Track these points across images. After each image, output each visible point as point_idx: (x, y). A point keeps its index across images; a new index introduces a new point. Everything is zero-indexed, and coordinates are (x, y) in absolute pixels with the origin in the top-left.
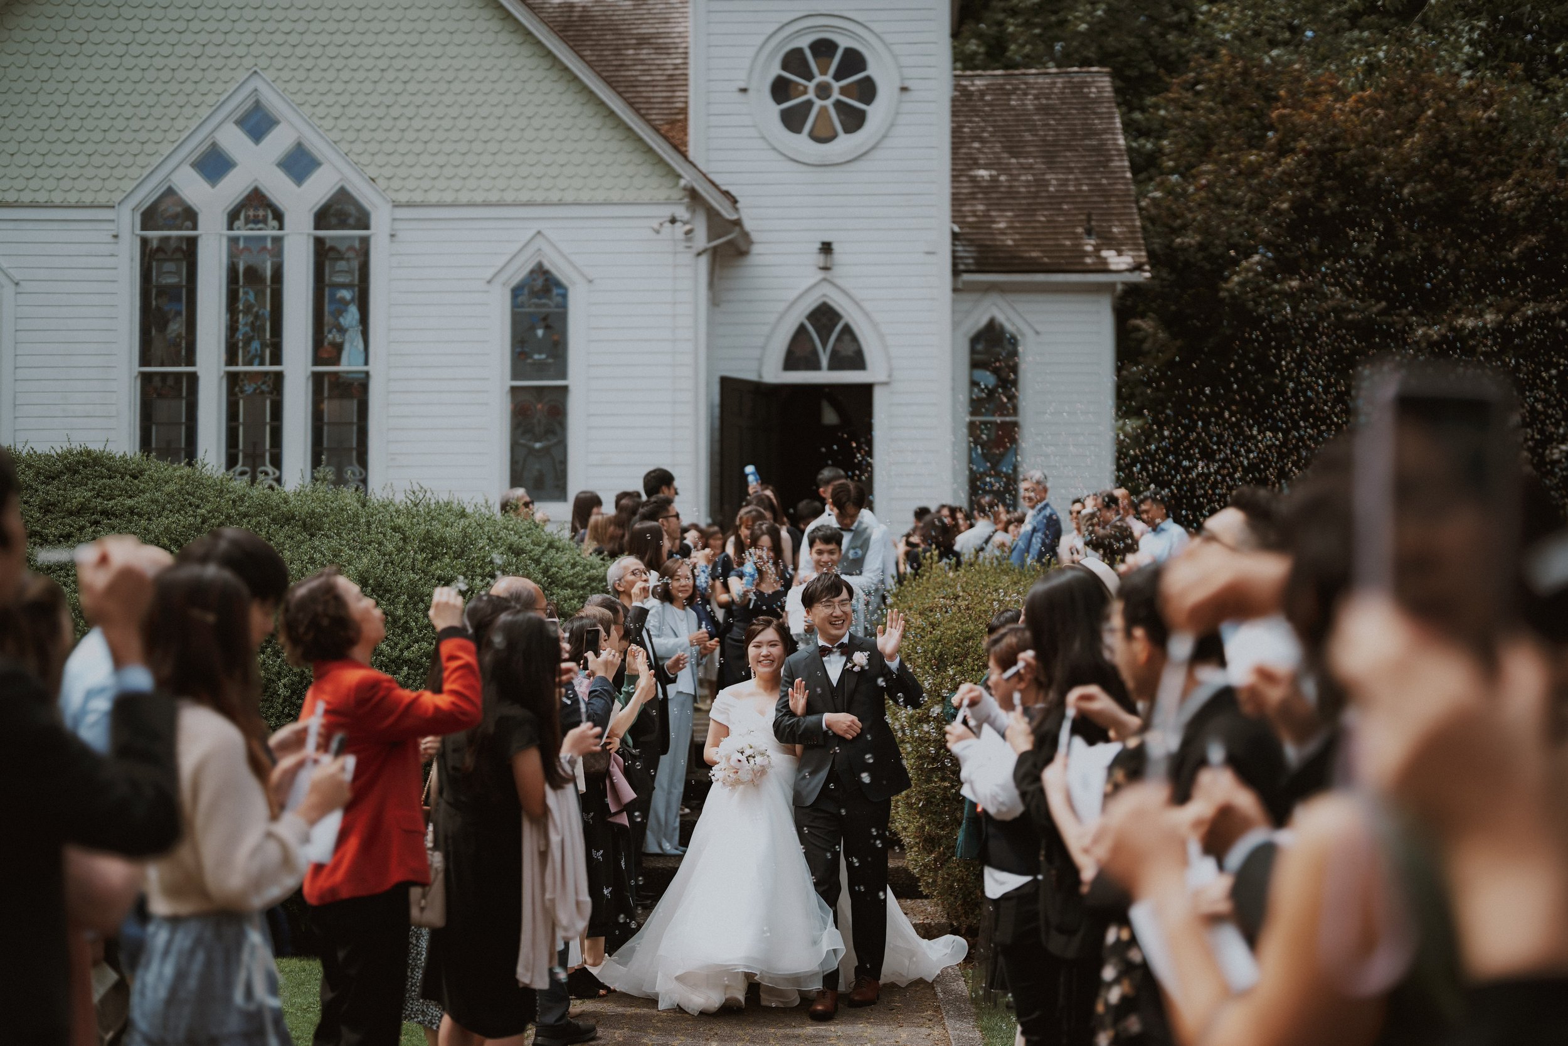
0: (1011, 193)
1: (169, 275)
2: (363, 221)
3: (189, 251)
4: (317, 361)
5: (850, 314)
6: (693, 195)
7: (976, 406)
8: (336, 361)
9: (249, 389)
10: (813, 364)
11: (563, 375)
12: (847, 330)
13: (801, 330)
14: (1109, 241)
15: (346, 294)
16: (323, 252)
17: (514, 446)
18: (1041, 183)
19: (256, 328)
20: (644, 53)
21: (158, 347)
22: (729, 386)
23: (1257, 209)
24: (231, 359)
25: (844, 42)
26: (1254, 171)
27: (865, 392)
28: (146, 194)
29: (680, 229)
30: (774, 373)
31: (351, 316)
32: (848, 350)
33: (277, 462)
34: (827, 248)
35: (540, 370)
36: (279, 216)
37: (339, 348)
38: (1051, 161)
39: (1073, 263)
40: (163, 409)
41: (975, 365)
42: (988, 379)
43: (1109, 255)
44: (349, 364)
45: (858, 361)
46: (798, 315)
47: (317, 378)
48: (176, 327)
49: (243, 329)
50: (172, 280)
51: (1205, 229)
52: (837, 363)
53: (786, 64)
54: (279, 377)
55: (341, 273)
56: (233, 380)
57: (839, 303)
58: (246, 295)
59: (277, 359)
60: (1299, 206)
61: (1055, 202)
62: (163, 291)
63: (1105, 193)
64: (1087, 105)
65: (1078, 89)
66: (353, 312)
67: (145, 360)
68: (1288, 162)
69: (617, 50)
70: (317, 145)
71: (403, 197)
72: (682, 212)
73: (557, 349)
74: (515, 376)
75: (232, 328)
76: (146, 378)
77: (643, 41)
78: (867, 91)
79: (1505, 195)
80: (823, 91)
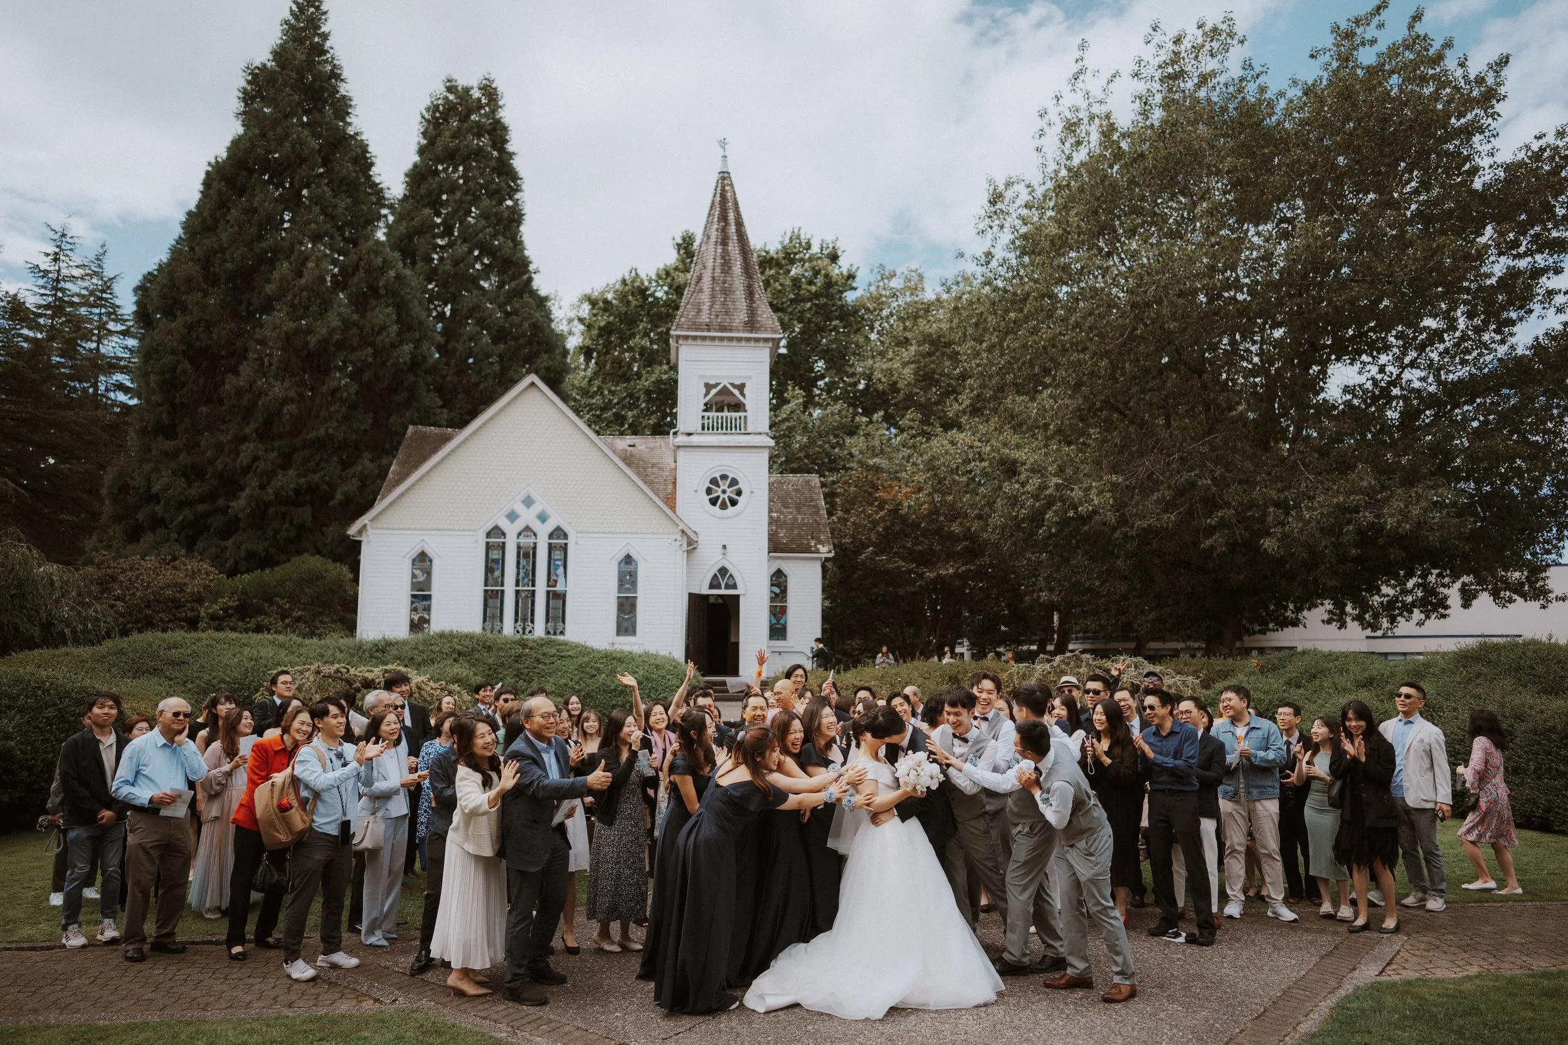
0: (785, 523)
1: (495, 555)
2: (566, 536)
3: (503, 547)
4: (548, 586)
5: (732, 570)
6: (683, 531)
7: (772, 600)
8: (555, 586)
9: (523, 595)
10: (719, 587)
11: (636, 592)
12: (731, 575)
13: (715, 575)
14: (819, 542)
15: (559, 563)
16: (551, 548)
17: (618, 617)
18: (795, 519)
19: (526, 574)
20: (655, 470)
21: (490, 581)
22: (691, 595)
23: (870, 530)
24: (517, 585)
25: (731, 476)
26: (870, 516)
27: (737, 597)
28: (489, 526)
29: (678, 543)
30: (705, 591)
31: (561, 571)
32: (731, 583)
33: (532, 621)
34: (724, 547)
35: (628, 590)
36: (535, 535)
37: (556, 581)
38: (798, 509)
39: (807, 549)
40: (491, 602)
41: (772, 585)
42: (777, 590)
43: (820, 546)
44: (559, 588)
45: (734, 587)
46: (714, 570)
47: (548, 592)
48: (497, 573)
49: (522, 575)
50: (496, 557)
51: (853, 536)
52: (727, 587)
53: (711, 482)
54: (534, 592)
55: (558, 555)
56: (517, 592)
57: (728, 566)
58: (523, 562)
59: (533, 585)
60: (886, 529)
61: (801, 525)
62: (493, 561)
63: (818, 524)
64: (811, 489)
65: (808, 482)
66: (562, 569)
67: (486, 585)
68: (882, 513)
69: (645, 469)
70: (549, 511)
71: (580, 529)
72: (678, 537)
73: (634, 583)
74: (619, 592)
75: (518, 574)
76: (486, 591)
77: (654, 465)
78: (739, 493)
79: (956, 528)
80: (724, 492)
